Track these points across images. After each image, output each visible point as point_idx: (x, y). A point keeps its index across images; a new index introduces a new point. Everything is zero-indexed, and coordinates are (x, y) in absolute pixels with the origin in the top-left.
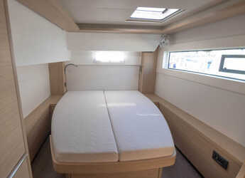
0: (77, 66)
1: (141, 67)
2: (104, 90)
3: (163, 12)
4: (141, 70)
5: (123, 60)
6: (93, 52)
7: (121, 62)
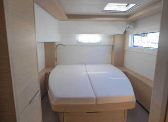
0: (64, 46)
1: (113, 46)
2: (85, 64)
3: (127, 6)
4: (113, 48)
5: (99, 41)
6: (77, 35)
7: (98, 43)
